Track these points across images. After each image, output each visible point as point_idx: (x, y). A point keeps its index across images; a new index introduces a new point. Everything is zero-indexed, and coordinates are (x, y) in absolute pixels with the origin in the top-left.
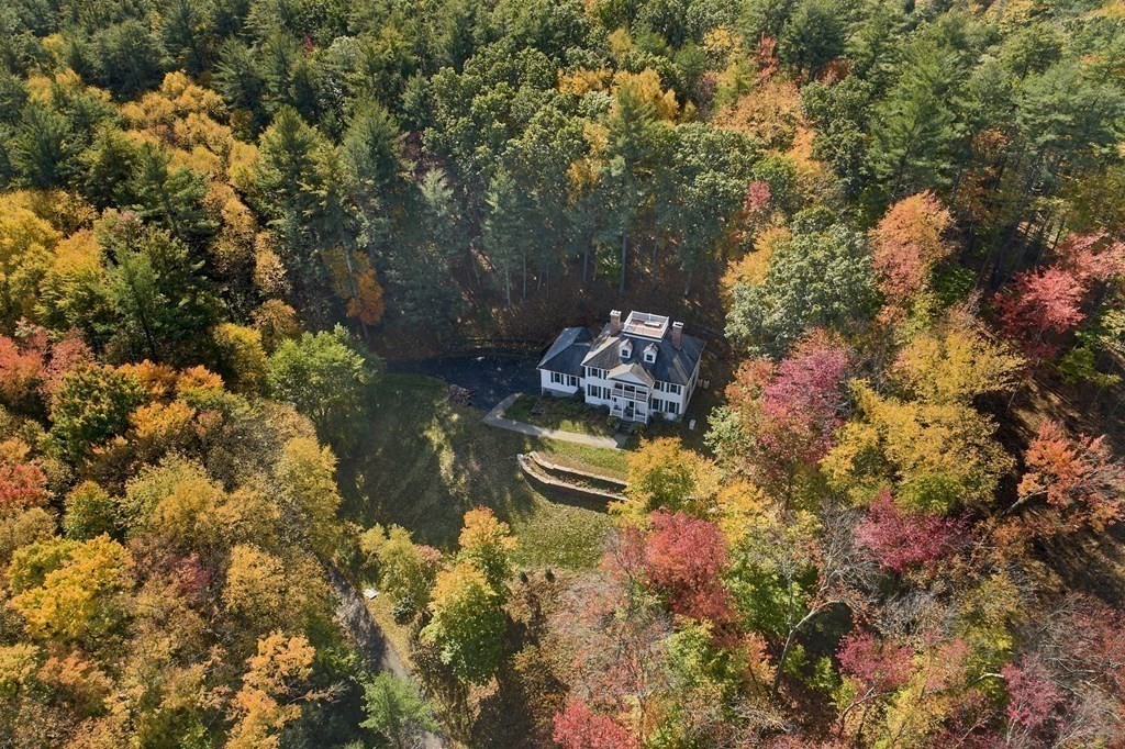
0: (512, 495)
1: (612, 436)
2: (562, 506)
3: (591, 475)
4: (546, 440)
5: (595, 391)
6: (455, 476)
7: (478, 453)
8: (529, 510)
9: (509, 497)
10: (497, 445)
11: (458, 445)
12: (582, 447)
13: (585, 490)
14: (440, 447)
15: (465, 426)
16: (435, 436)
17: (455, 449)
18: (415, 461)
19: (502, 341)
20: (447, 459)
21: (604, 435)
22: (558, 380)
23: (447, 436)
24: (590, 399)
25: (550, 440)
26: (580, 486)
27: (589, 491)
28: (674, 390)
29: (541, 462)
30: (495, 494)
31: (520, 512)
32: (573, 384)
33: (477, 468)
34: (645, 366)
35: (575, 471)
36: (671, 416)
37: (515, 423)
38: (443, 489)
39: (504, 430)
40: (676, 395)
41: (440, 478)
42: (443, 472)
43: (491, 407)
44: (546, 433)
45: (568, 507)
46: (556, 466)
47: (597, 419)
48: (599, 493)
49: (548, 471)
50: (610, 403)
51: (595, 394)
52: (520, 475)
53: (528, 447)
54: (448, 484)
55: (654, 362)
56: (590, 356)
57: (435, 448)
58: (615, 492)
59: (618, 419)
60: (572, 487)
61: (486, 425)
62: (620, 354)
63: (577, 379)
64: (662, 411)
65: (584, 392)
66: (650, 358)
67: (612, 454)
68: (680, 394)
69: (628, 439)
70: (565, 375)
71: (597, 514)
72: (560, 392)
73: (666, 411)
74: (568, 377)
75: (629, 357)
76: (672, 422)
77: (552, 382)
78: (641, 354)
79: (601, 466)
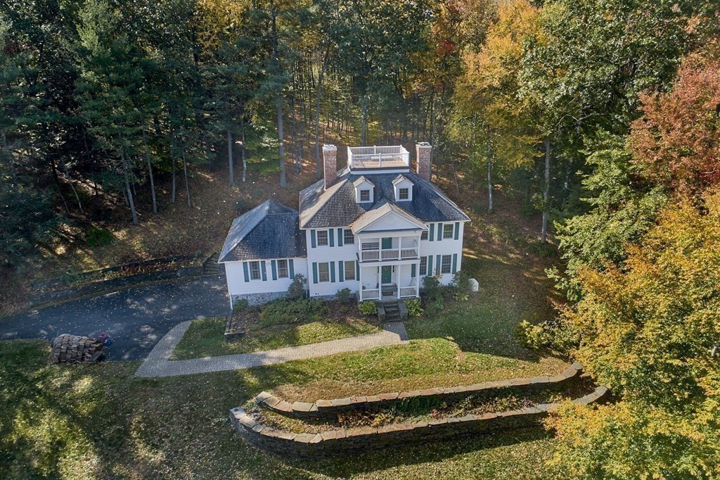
1: (382, 328)
3: (394, 395)
5: (323, 271)
10: (178, 408)
12: (344, 358)
13: (395, 427)
22: (256, 276)
26: (382, 424)
28: (448, 235)
29: (285, 406)
32: (283, 275)
34: (400, 205)
35: (362, 399)
36: (446, 279)
39: (184, 377)
40: (452, 240)
46: (321, 403)
48: (422, 424)
49: (308, 418)
50: (352, 285)
51: (324, 279)
55: (410, 199)
56: (306, 215)
58: (448, 410)
59: (378, 304)
60: (369, 430)
61: (146, 382)
62: (358, 200)
63: (291, 261)
64: (433, 275)
65: (306, 281)
66: (403, 193)
67: (402, 352)
68: (456, 238)
69: (407, 326)
70: (268, 262)
71: (435, 466)
72: (263, 295)
73: (438, 273)
74: (273, 262)
75: (371, 200)
76: (450, 287)
77: (247, 280)
78: (387, 193)
79: (398, 376)
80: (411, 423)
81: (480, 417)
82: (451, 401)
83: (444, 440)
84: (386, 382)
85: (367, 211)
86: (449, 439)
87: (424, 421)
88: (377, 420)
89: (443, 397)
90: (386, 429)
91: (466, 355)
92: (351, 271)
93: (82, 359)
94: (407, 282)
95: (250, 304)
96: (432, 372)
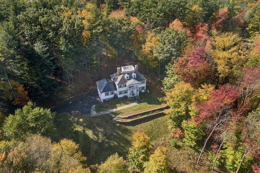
0: (120, 131)
1: (134, 102)
2: (137, 126)
3: (140, 113)
4: (117, 112)
6: (97, 136)
7: (99, 125)
8: (129, 132)
9: (120, 133)
11: (89, 127)
12: (129, 108)
13: (141, 118)
14: (84, 131)
15: (87, 120)
16: (79, 129)
17: (90, 128)
18: (78, 139)
19: (75, 95)
20: (90, 133)
21: (131, 103)
23: (84, 126)
24: (119, 96)
25: (118, 111)
26: (139, 117)
27: (142, 117)
28: (143, 83)
29: (122, 117)
30: (115, 134)
31: (127, 134)
32: (112, 94)
33: (102, 130)
34: (134, 79)
35: (135, 114)
37: (102, 112)
38: (96, 142)
39: (101, 115)
41: (92, 140)
42: (91, 137)
43: (89, 112)
44: (114, 110)
45: (139, 125)
46: (128, 116)
47: (125, 100)
48: (145, 117)
49: (127, 118)
50: (126, 94)
51: (121, 94)
52: (118, 125)
53: (113, 116)
54: (96, 140)
55: (136, 77)
57: (82, 132)
58: (148, 114)
59: (132, 98)
60: (137, 119)
61: (94, 117)
62: (126, 78)
63: (114, 91)
64: (141, 91)
65: (117, 95)
66: (134, 76)
67: (139, 106)
68: (145, 83)
69: (138, 101)
70: (110, 92)
71: (148, 122)
72: (109, 98)
73: (141, 90)
74: (111, 92)
75: (129, 78)
76: (144, 92)
77: (106, 96)
78: (131, 76)
79: (139, 110)
80: (143, 117)
81: (153, 114)
82: (148, 113)
83: (148, 119)
84: (137, 111)
85: (128, 80)
86: (149, 118)
87: (145, 116)
88: (138, 117)
89: (147, 112)
90: (139, 118)
91: (149, 105)
92: (126, 92)
93: (79, 115)
94: (136, 93)
95: (106, 100)
96: (145, 108)
